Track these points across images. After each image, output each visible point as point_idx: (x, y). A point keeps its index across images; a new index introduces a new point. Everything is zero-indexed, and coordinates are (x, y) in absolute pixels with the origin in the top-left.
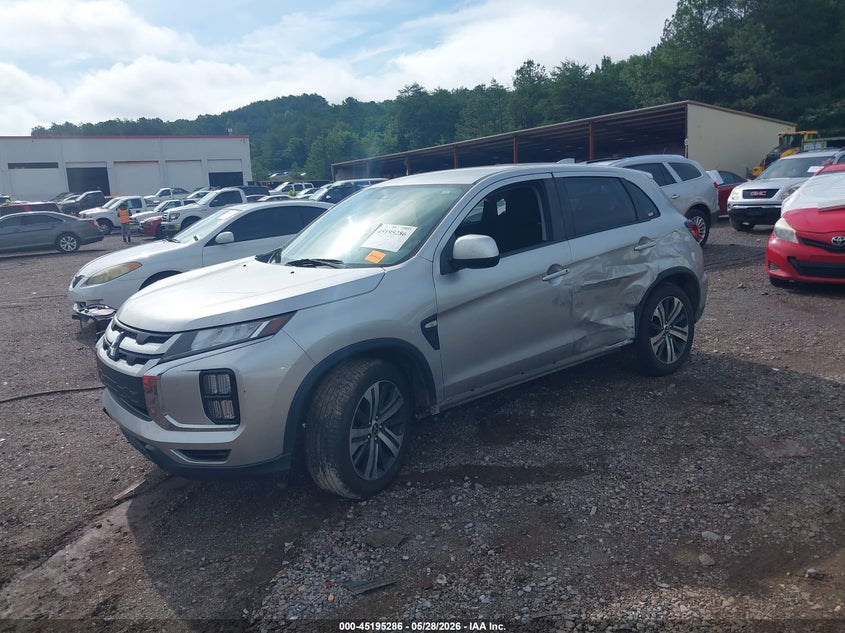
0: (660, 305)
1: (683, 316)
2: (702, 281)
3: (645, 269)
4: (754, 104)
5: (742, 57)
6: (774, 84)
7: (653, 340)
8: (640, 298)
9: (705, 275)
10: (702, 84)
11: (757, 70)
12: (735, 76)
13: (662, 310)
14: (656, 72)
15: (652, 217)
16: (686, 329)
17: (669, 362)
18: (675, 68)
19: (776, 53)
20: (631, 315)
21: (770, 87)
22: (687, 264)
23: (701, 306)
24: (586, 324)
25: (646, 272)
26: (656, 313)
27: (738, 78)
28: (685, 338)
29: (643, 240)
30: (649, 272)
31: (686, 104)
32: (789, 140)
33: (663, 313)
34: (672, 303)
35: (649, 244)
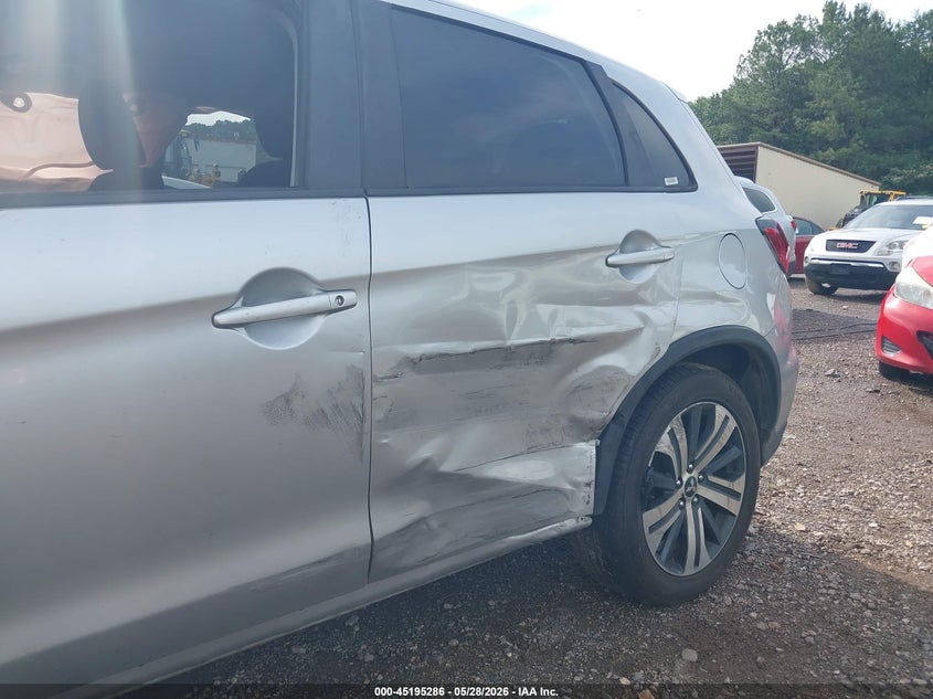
0: (676, 423)
1: (734, 452)
2: (785, 367)
3: (636, 323)
4: (833, 158)
5: (823, 103)
6: (857, 136)
7: (650, 517)
8: (614, 402)
9: (793, 354)
10: (776, 131)
11: (839, 120)
12: (814, 123)
13: (681, 436)
14: (725, 113)
15: (671, 190)
16: (739, 485)
17: (690, 570)
18: (746, 110)
19: (863, 102)
20: (588, 449)
21: (852, 140)
22: (754, 324)
23: (777, 427)
24: (425, 478)
25: (638, 331)
26: (664, 445)
27: (816, 127)
28: (734, 506)
29: (636, 239)
30: (646, 335)
31: (757, 146)
32: (870, 200)
33: (683, 445)
34: (707, 418)
35: (651, 253)
